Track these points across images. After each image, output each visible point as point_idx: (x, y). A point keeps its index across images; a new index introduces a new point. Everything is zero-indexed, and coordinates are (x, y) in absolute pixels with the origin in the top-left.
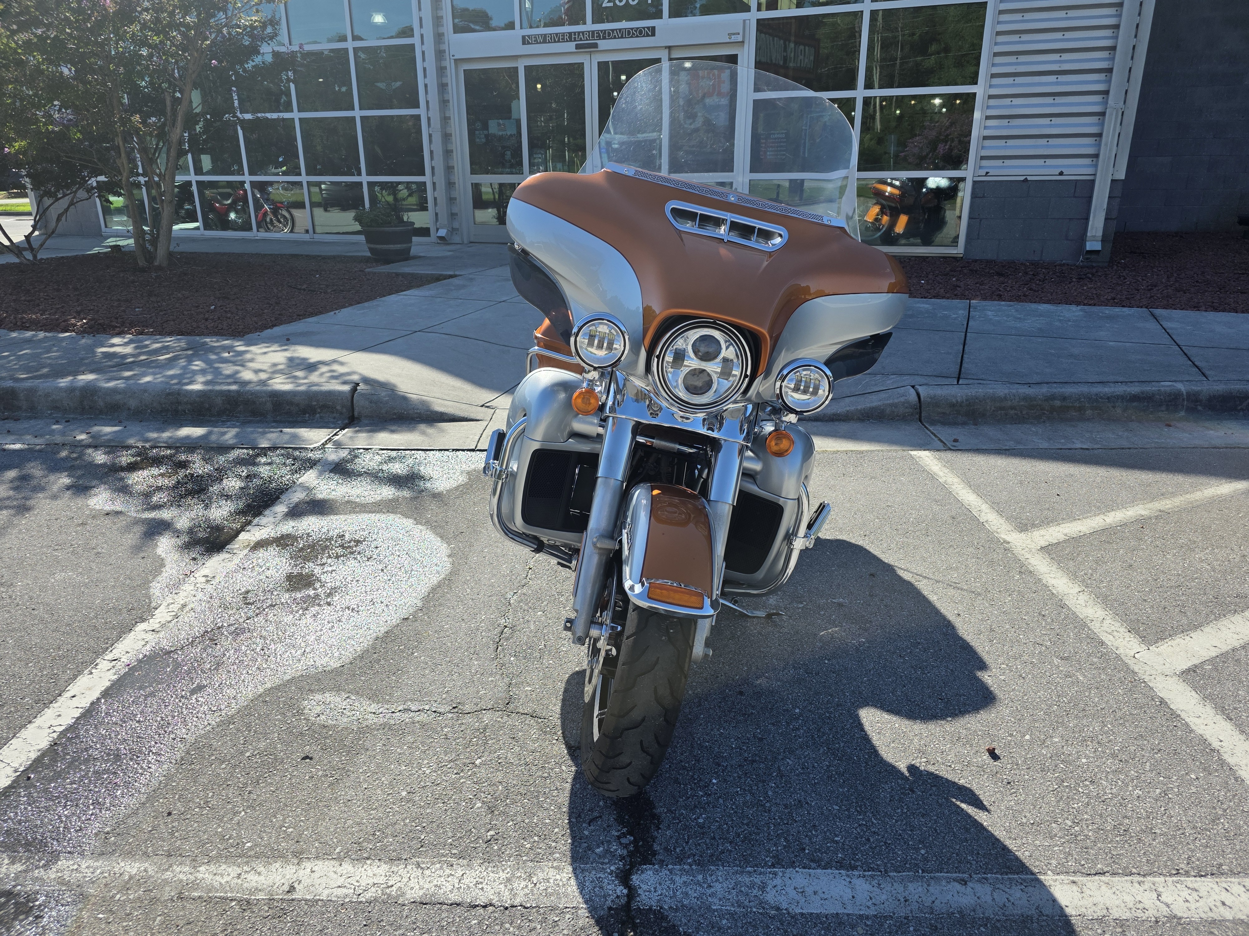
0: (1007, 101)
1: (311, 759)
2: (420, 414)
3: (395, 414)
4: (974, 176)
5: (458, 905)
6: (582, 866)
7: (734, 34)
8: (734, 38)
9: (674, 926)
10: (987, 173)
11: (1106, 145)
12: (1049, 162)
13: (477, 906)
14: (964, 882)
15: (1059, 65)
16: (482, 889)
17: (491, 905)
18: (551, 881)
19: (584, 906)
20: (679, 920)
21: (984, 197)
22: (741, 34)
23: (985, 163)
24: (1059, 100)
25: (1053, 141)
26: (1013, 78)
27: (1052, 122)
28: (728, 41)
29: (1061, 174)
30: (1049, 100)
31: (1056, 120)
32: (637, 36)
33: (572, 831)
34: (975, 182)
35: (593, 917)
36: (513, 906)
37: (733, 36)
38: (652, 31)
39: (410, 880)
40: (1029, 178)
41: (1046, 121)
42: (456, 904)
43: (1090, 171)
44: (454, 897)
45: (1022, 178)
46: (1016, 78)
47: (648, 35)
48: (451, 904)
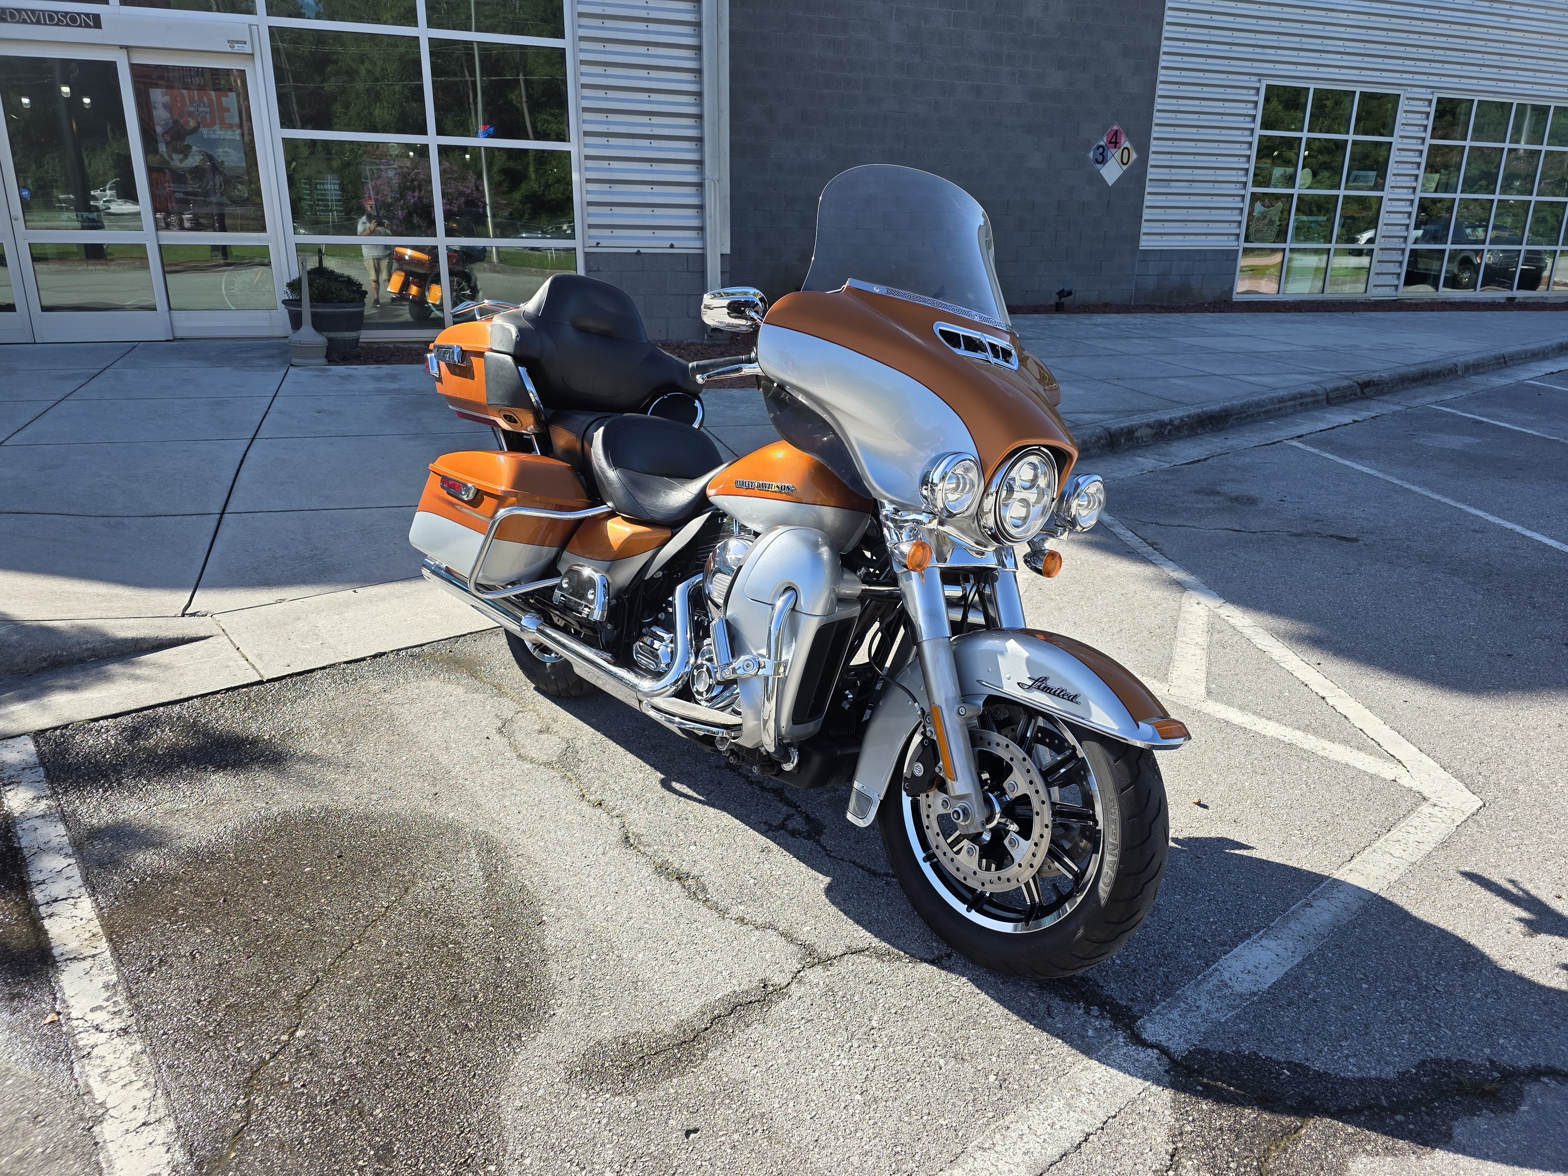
0: (604, 164)
1: (696, 1131)
2: (94, 649)
3: (45, 660)
4: (584, 247)
5: (1065, 1155)
6: (1100, 1053)
7: (237, 42)
8: (237, 48)
9: (1220, 1052)
10: (598, 244)
11: (710, 217)
12: (658, 233)
13: (1080, 1144)
14: (1309, 905)
15: (650, 129)
16: (1062, 1128)
17: (1088, 1135)
18: (1098, 1081)
19: (1149, 1083)
20: (1215, 1045)
21: (599, 270)
22: (249, 42)
23: (593, 232)
24: (657, 166)
25: (658, 211)
26: (606, 139)
27: (654, 191)
28: (230, 50)
29: (672, 246)
30: (646, 166)
31: (657, 189)
32: (67, 25)
33: (1048, 1032)
34: (586, 254)
35: (1167, 1088)
36: (1104, 1124)
37: (236, 45)
38: (96, 22)
39: (996, 1166)
40: (642, 250)
41: (647, 189)
42: (1063, 1156)
43: (698, 244)
44: (1054, 1152)
45: (635, 250)
46: (610, 139)
47: (87, 26)
48: (1061, 1158)
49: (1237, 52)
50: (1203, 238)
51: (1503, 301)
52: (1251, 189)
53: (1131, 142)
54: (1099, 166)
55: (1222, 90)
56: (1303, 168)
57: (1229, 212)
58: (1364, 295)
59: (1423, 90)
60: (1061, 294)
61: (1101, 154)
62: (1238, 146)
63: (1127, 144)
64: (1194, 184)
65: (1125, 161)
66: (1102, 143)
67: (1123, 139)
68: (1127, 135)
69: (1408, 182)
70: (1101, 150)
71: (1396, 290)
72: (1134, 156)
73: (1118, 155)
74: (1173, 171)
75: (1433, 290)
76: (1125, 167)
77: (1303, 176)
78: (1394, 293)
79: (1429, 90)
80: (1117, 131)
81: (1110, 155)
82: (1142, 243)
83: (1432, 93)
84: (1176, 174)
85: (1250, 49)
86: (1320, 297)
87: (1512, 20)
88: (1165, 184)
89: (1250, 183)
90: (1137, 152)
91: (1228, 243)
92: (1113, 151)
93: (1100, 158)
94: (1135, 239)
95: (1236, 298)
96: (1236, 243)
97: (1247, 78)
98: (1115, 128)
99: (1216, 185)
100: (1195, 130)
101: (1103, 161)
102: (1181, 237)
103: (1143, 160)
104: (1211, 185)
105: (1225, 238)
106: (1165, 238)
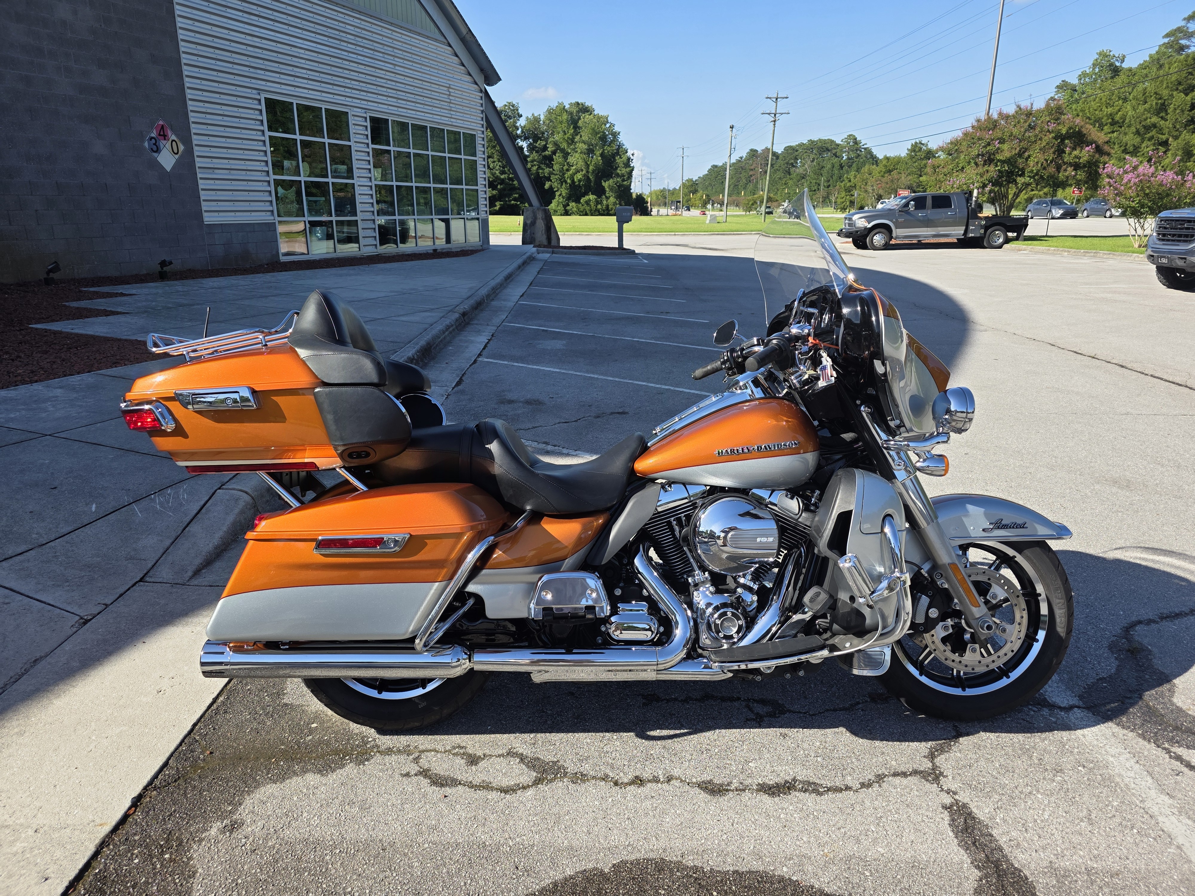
49: (237, 69)
50: (249, 214)
51: (432, 252)
52: (273, 177)
53: (176, 135)
54: (155, 155)
55: (234, 98)
56: (303, 162)
57: (262, 194)
58: (359, 253)
59: (359, 110)
60: (163, 264)
61: (155, 144)
62: (256, 143)
63: (174, 137)
64: (232, 172)
65: (176, 151)
66: (153, 135)
67: (169, 133)
68: (172, 130)
69: (365, 173)
70: (153, 141)
71: (376, 248)
72: (182, 148)
73: (168, 145)
74: (214, 160)
75: (395, 246)
76: (177, 156)
77: (304, 167)
78: (376, 250)
79: (363, 111)
80: (163, 126)
81: (162, 146)
82: (205, 219)
83: (366, 113)
84: (217, 163)
85: (247, 69)
86: (334, 256)
87: (397, 68)
88: (211, 171)
89: (271, 172)
90: (183, 144)
91: (267, 218)
92: (164, 142)
93: (155, 148)
94: (199, 215)
95: (283, 259)
96: (272, 218)
97: (249, 91)
98: (161, 123)
99: (248, 173)
100: (222, 129)
101: (158, 150)
102: (233, 214)
103: (189, 150)
104: (244, 172)
105: (264, 214)
106: (221, 214)
